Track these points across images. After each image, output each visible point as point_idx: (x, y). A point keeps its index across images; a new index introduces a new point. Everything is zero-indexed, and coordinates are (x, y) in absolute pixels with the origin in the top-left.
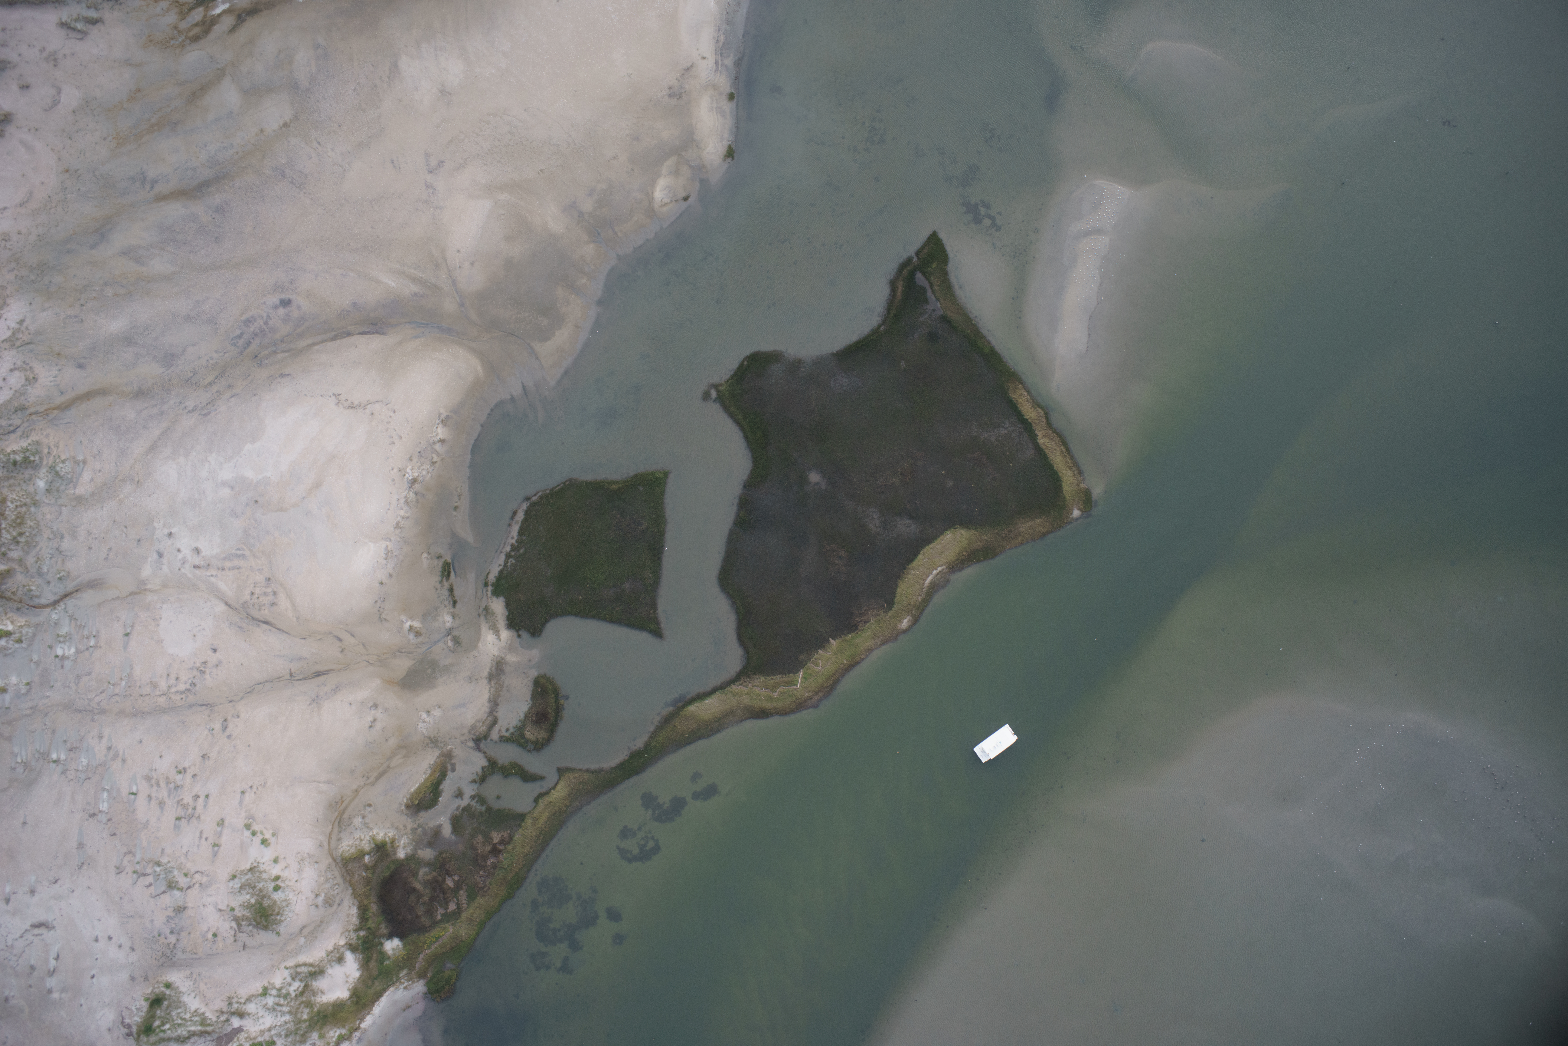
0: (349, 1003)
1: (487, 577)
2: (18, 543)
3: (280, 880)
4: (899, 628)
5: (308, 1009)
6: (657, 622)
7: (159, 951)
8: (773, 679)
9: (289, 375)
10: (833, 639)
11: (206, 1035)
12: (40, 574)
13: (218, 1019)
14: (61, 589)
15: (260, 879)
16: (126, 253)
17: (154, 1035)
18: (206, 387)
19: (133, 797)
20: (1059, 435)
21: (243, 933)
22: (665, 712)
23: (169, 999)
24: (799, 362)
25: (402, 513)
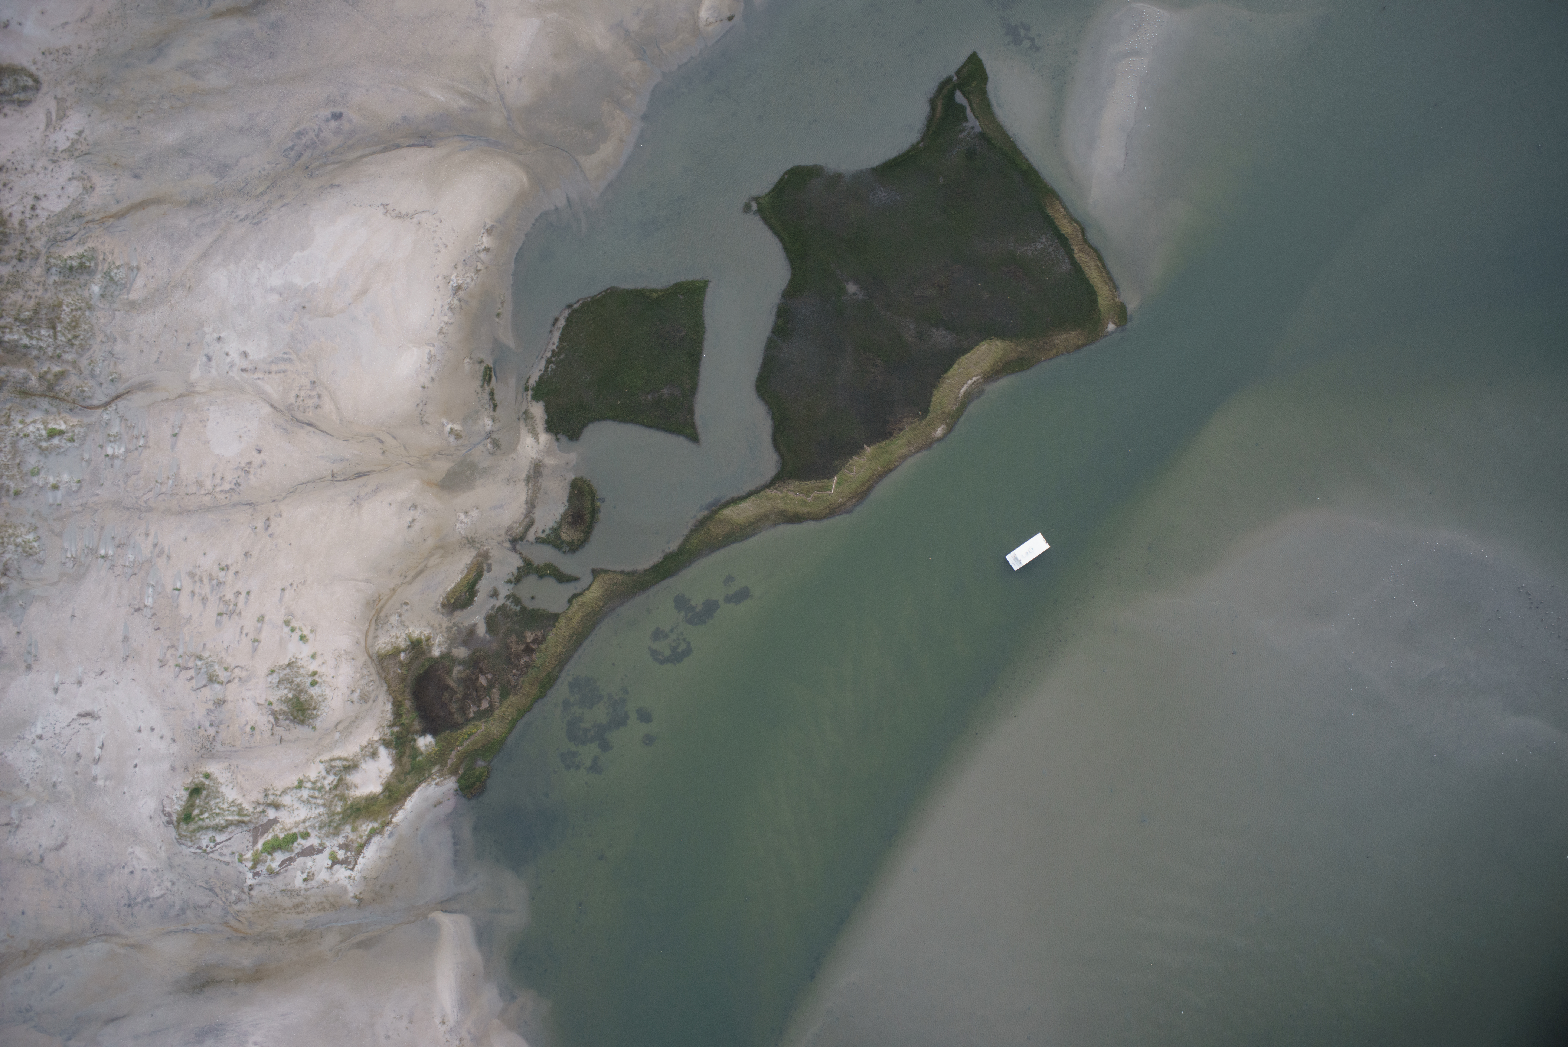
0: (381, 797)
1: (527, 382)
2: (72, 345)
3: (317, 676)
4: (933, 436)
5: (342, 803)
6: (694, 427)
7: (198, 743)
8: (807, 484)
9: (339, 185)
10: (867, 446)
11: (243, 825)
12: (93, 376)
13: (255, 810)
14: (112, 391)
15: (298, 674)
16: (184, 67)
17: (193, 823)
18: (258, 196)
19: (177, 592)
20: (1095, 250)
21: (280, 727)
22: (700, 516)
23: (208, 789)
24: (839, 176)
25: (446, 319)
